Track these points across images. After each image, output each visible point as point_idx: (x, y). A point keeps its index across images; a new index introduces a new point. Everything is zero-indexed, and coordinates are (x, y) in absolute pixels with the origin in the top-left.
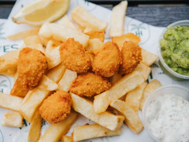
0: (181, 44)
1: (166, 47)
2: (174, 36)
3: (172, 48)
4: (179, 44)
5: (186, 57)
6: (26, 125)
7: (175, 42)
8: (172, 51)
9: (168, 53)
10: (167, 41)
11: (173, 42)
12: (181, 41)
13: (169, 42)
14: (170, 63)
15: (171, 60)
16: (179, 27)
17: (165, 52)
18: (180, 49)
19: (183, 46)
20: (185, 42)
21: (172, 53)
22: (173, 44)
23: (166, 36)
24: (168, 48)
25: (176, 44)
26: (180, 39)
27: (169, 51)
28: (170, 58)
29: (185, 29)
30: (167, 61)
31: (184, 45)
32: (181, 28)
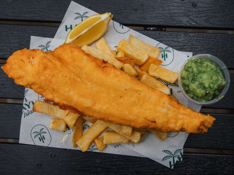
0: (198, 76)
1: (186, 77)
2: (193, 69)
3: (190, 79)
4: (196, 76)
5: (201, 88)
6: (69, 129)
7: (193, 74)
8: (190, 81)
9: (187, 83)
10: (187, 72)
11: (191, 74)
12: (199, 74)
13: (188, 73)
14: (188, 90)
15: (189, 87)
16: (198, 60)
17: (185, 81)
18: (197, 80)
19: (199, 78)
20: (202, 75)
21: (190, 83)
22: (191, 76)
23: (186, 68)
24: (187, 78)
25: (194, 75)
26: (198, 73)
27: (188, 81)
28: (188, 86)
29: (203, 61)
30: (185, 88)
31: (201, 77)
32: (199, 61)
